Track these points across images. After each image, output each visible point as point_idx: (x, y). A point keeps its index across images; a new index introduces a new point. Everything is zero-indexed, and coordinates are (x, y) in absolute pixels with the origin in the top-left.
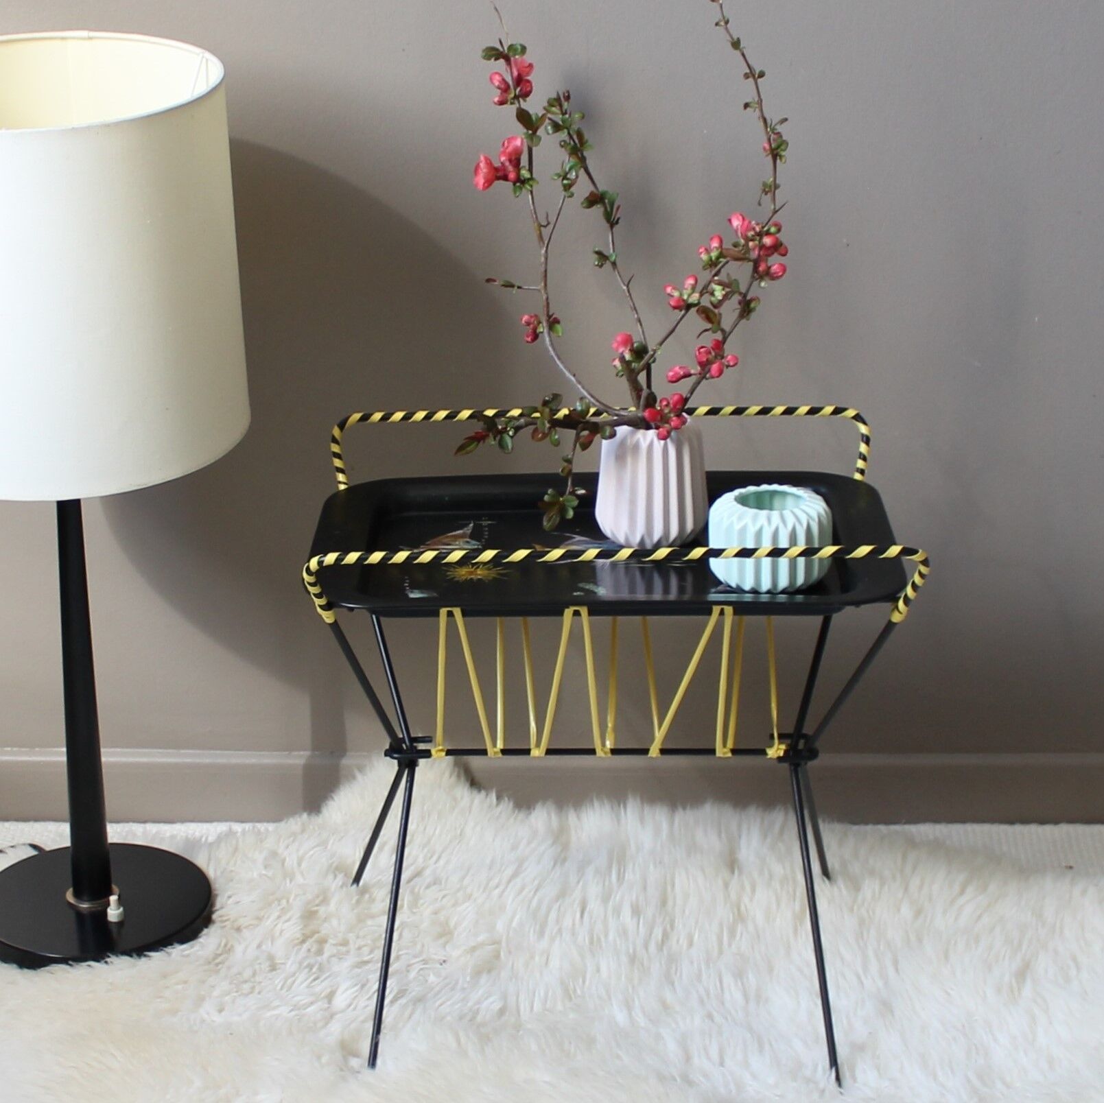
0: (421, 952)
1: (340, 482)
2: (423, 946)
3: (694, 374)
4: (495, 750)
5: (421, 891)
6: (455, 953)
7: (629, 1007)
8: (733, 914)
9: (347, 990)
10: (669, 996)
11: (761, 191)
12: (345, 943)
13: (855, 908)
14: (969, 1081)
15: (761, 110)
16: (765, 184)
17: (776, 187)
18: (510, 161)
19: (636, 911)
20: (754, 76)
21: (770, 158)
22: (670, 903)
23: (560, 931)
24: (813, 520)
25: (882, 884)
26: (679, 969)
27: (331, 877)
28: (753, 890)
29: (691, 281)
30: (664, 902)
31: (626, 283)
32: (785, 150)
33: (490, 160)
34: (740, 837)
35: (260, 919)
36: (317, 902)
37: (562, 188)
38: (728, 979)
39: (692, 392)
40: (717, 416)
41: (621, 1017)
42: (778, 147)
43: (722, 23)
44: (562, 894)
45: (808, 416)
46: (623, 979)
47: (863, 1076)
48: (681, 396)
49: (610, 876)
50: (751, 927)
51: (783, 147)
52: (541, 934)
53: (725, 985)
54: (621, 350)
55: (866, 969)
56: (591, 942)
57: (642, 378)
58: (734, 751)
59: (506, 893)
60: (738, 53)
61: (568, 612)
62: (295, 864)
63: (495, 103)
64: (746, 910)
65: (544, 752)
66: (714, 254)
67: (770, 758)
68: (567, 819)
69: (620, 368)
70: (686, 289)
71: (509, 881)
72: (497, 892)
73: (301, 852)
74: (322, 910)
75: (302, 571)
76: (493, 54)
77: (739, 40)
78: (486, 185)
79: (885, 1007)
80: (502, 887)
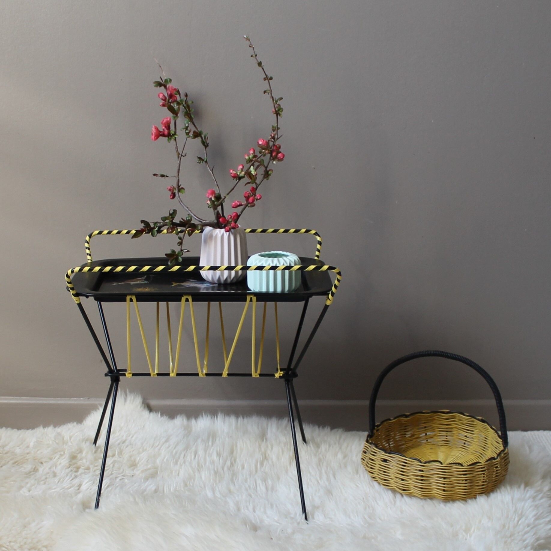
0: (123, 472)
1: (89, 260)
2: (123, 470)
3: (244, 205)
4: (154, 373)
5: (124, 449)
6: (137, 473)
7: (213, 491)
8: (263, 456)
9: (87, 483)
10: (232, 487)
11: (271, 130)
12: (88, 468)
13: (317, 454)
14: (365, 518)
15: (271, 94)
16: (273, 127)
17: (278, 129)
18: (166, 127)
19: (219, 455)
20: (268, 79)
21: (275, 115)
22: (235, 453)
23: (184, 462)
24: (292, 262)
25: (330, 446)
26: (237, 477)
27: (84, 443)
28: (272, 448)
29: (241, 167)
30: (232, 452)
31: (211, 170)
32: (282, 112)
33: (157, 127)
34: (267, 429)
35: (51, 459)
36: (77, 452)
37: (185, 134)
38: (259, 482)
39: (242, 212)
40: (255, 233)
41: (210, 494)
42: (279, 110)
43: (254, 56)
44: (187, 448)
45: (294, 233)
46: (212, 480)
47: (318, 518)
48: (237, 214)
49: (208, 443)
50: (270, 462)
51: (281, 110)
52: (176, 463)
53: (258, 484)
54: (210, 197)
55: (321, 478)
56: (198, 465)
57: (219, 208)
58: (260, 375)
59: (162, 448)
60: (261, 68)
61: (183, 299)
62: (69, 439)
63: (161, 106)
64: (269, 455)
65: (176, 375)
66: (251, 156)
67: (276, 378)
68: (191, 422)
69: (210, 204)
70: (239, 170)
71: (163, 444)
72: (157, 448)
73: (71, 434)
74: (79, 456)
75: (65, 277)
76: (159, 84)
77: (261, 62)
78: (155, 138)
79: (329, 492)
80: (159, 446)
